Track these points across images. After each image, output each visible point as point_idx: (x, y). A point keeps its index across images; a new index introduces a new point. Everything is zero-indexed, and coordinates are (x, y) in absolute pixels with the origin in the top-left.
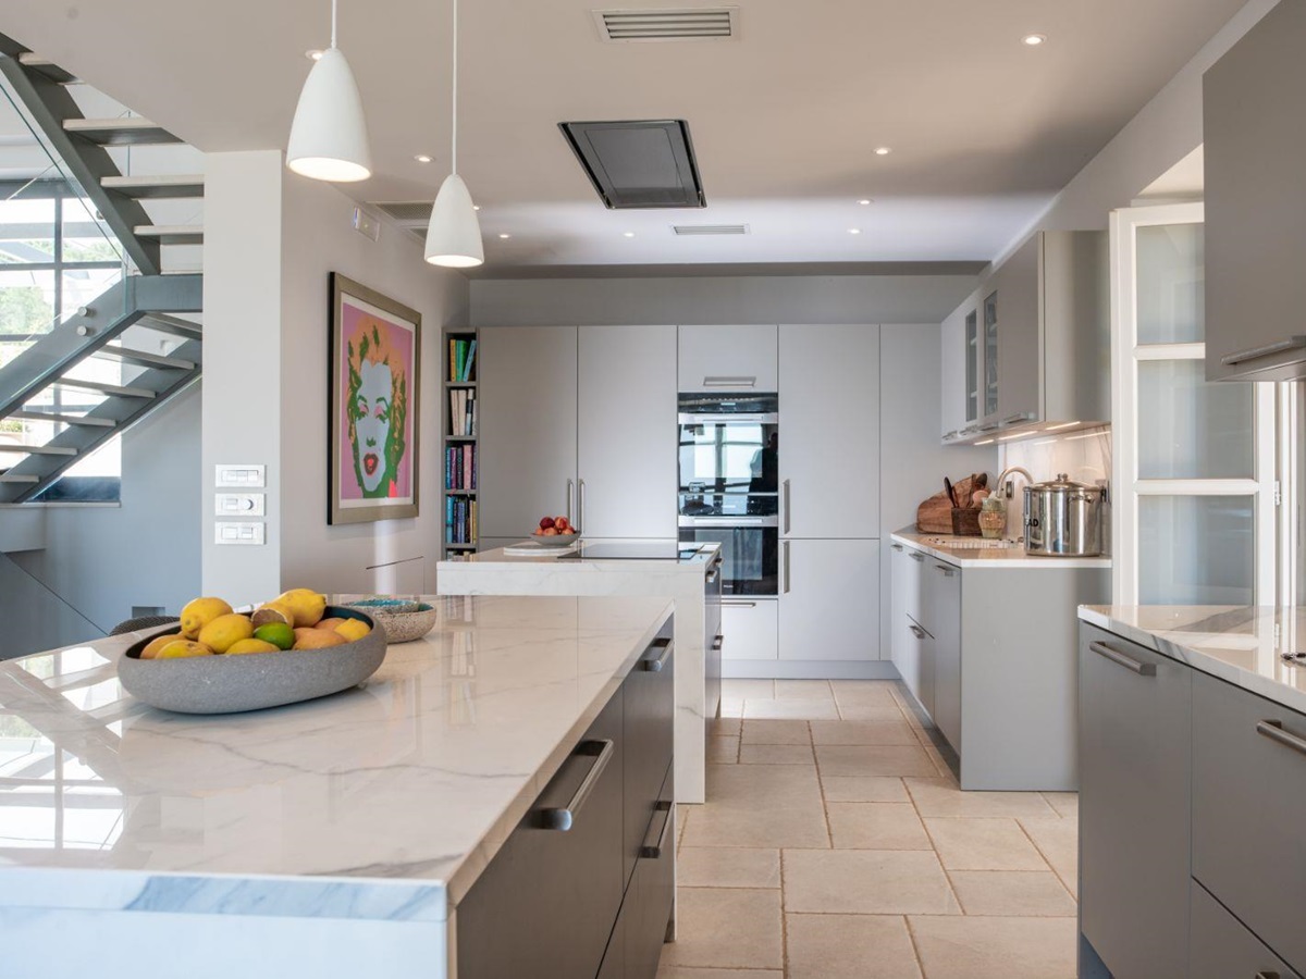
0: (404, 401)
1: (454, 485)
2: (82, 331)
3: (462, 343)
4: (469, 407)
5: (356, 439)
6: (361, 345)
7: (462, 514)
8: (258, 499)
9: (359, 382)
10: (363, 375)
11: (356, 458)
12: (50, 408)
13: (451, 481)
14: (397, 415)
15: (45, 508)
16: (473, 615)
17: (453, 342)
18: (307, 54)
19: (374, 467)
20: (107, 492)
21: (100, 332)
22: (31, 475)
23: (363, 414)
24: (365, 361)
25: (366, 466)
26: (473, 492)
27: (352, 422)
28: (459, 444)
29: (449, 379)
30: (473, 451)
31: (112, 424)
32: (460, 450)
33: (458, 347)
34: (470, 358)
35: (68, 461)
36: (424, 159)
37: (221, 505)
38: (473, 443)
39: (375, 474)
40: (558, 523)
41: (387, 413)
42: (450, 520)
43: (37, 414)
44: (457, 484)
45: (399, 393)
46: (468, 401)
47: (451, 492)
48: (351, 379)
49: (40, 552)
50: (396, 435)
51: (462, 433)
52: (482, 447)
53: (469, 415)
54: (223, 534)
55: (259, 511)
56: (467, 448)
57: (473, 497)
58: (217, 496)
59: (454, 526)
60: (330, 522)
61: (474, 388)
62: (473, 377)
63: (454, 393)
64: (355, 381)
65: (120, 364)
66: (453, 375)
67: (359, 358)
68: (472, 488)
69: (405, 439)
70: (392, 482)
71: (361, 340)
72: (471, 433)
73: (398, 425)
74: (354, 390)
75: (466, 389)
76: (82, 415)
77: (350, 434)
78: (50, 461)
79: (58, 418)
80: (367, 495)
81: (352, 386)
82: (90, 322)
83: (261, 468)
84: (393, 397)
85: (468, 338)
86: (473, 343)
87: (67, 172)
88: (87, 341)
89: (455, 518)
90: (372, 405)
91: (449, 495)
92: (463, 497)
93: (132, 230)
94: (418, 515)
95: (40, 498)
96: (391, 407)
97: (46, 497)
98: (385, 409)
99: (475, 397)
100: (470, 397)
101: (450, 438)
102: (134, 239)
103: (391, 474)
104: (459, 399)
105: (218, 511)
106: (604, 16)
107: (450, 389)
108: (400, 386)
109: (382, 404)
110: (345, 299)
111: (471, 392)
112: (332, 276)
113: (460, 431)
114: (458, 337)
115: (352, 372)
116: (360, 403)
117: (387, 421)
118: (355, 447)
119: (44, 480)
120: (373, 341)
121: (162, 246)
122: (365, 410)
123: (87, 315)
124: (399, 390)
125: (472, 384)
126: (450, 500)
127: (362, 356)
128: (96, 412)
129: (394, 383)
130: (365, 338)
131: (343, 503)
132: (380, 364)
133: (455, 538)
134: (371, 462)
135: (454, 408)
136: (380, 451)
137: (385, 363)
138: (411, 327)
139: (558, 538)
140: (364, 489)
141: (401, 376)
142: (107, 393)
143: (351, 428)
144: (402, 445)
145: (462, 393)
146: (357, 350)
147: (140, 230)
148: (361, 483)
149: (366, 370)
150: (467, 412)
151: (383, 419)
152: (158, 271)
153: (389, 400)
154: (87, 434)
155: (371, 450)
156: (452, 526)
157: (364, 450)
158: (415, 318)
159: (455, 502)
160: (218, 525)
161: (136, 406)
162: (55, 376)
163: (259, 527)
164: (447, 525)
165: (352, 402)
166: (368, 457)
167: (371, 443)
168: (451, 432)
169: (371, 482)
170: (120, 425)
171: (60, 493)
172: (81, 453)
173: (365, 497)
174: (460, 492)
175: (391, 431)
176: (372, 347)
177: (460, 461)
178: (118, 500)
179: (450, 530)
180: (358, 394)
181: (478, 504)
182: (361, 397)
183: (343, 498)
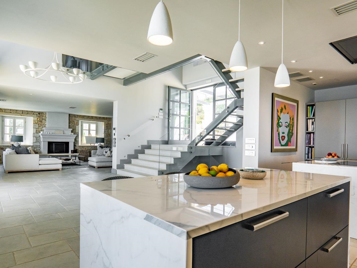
0: (293, 123)
1: (308, 144)
2: (227, 111)
3: (311, 107)
4: (313, 123)
5: (279, 132)
6: (281, 110)
7: (310, 151)
8: (254, 146)
9: (280, 119)
10: (281, 117)
11: (279, 136)
12: (224, 127)
13: (307, 143)
14: (291, 126)
15: (223, 147)
16: (312, 177)
17: (308, 107)
18: (259, 43)
19: (284, 139)
20: (233, 144)
21: (230, 111)
22: (220, 140)
23: (281, 126)
24: (282, 113)
25: (282, 139)
26: (313, 146)
27: (278, 128)
28: (310, 133)
29: (307, 116)
30: (313, 135)
31: (234, 130)
32: (310, 135)
33: (310, 108)
34: (313, 111)
35: (226, 138)
36: (294, 61)
37: (247, 147)
38: (313, 133)
39: (284, 140)
40: (333, 155)
41: (288, 126)
42: (307, 153)
43: (222, 129)
44: (309, 143)
45: (292, 121)
46: (312, 122)
47: (307, 145)
48: (278, 118)
49: (222, 155)
50: (291, 131)
51: (311, 130)
52: (316, 134)
53: (313, 126)
54: (247, 153)
55: (254, 148)
56: (312, 134)
57: (313, 147)
58: (246, 145)
59: (308, 154)
60: (271, 152)
61: (314, 118)
62: (314, 116)
63: (308, 120)
64: (279, 118)
65: (236, 118)
66: (308, 115)
67: (280, 113)
68: (313, 145)
69: (293, 132)
70: (289, 143)
71: (281, 108)
72: (313, 130)
73: (291, 129)
74: (279, 121)
75: (312, 119)
76: (229, 128)
77: (277, 131)
78: (224, 138)
79: (225, 129)
80: (282, 145)
81: (278, 120)
82: (228, 110)
83: (255, 139)
84: (290, 122)
85: (312, 106)
86: (314, 107)
87: (224, 81)
88: (227, 114)
89: (308, 152)
90: (284, 124)
91: (307, 146)
92: (310, 147)
93: (235, 90)
94: (297, 151)
95: (222, 145)
96: (289, 125)
97: (223, 145)
98: (288, 125)
99: (314, 121)
100: (313, 121)
101: (307, 132)
102: (236, 92)
103: (289, 141)
104: (310, 122)
105: (246, 148)
106: (335, 9)
107: (307, 119)
108: (292, 119)
109: (287, 123)
110: (276, 99)
111: (313, 120)
112: (273, 94)
113: (310, 130)
114: (310, 105)
115: (278, 116)
116: (280, 123)
117: (288, 128)
118: (279, 134)
119: (222, 141)
120: (284, 108)
121: (241, 92)
122: (282, 125)
123: (228, 108)
124: (292, 120)
125: (314, 117)
126: (307, 148)
127: (281, 112)
128: (231, 128)
129: (290, 118)
130: (282, 108)
131: (275, 147)
132: (286, 114)
133: (308, 157)
134: (283, 138)
135: (309, 124)
136: (286, 135)
137: (288, 113)
138: (296, 104)
139: (333, 159)
140: (281, 144)
141: (292, 117)
142: (233, 124)
143: (277, 130)
144: (293, 134)
145: (311, 120)
146: (279, 111)
147: (237, 90)
148: (280, 142)
149: (282, 116)
150: (312, 125)
151: (287, 127)
152: (240, 98)
153: (289, 123)
154: (230, 132)
155: (283, 135)
156: (307, 154)
157: (281, 135)
158: (297, 102)
159: (308, 148)
160: (246, 151)
161: (239, 126)
162: (222, 121)
163: (254, 152)
164: (306, 154)
165: (278, 123)
166: (282, 137)
167: (283, 133)
168: (307, 130)
169: (283, 143)
170: (236, 130)
171: (225, 144)
172: (229, 136)
173: (281, 146)
174: (310, 145)
175: (289, 130)
176: (284, 110)
177: (310, 137)
178: (235, 146)
179: (307, 155)
180: (280, 122)
181: (315, 149)
182: (281, 122)
183: (275, 146)
